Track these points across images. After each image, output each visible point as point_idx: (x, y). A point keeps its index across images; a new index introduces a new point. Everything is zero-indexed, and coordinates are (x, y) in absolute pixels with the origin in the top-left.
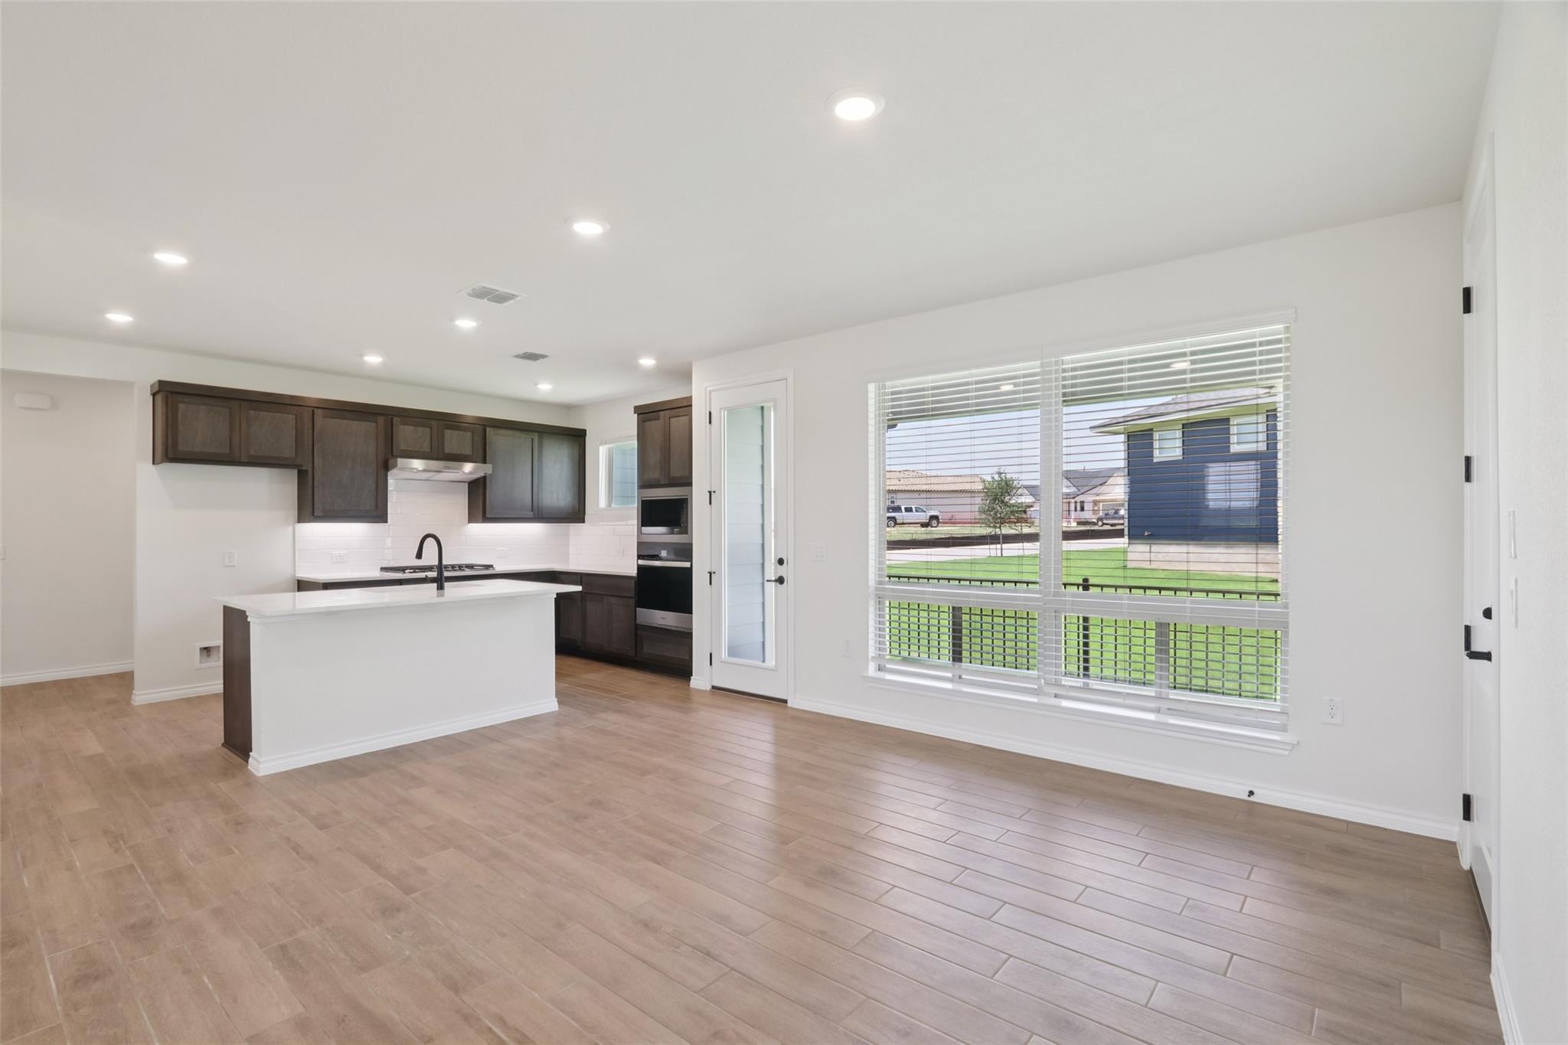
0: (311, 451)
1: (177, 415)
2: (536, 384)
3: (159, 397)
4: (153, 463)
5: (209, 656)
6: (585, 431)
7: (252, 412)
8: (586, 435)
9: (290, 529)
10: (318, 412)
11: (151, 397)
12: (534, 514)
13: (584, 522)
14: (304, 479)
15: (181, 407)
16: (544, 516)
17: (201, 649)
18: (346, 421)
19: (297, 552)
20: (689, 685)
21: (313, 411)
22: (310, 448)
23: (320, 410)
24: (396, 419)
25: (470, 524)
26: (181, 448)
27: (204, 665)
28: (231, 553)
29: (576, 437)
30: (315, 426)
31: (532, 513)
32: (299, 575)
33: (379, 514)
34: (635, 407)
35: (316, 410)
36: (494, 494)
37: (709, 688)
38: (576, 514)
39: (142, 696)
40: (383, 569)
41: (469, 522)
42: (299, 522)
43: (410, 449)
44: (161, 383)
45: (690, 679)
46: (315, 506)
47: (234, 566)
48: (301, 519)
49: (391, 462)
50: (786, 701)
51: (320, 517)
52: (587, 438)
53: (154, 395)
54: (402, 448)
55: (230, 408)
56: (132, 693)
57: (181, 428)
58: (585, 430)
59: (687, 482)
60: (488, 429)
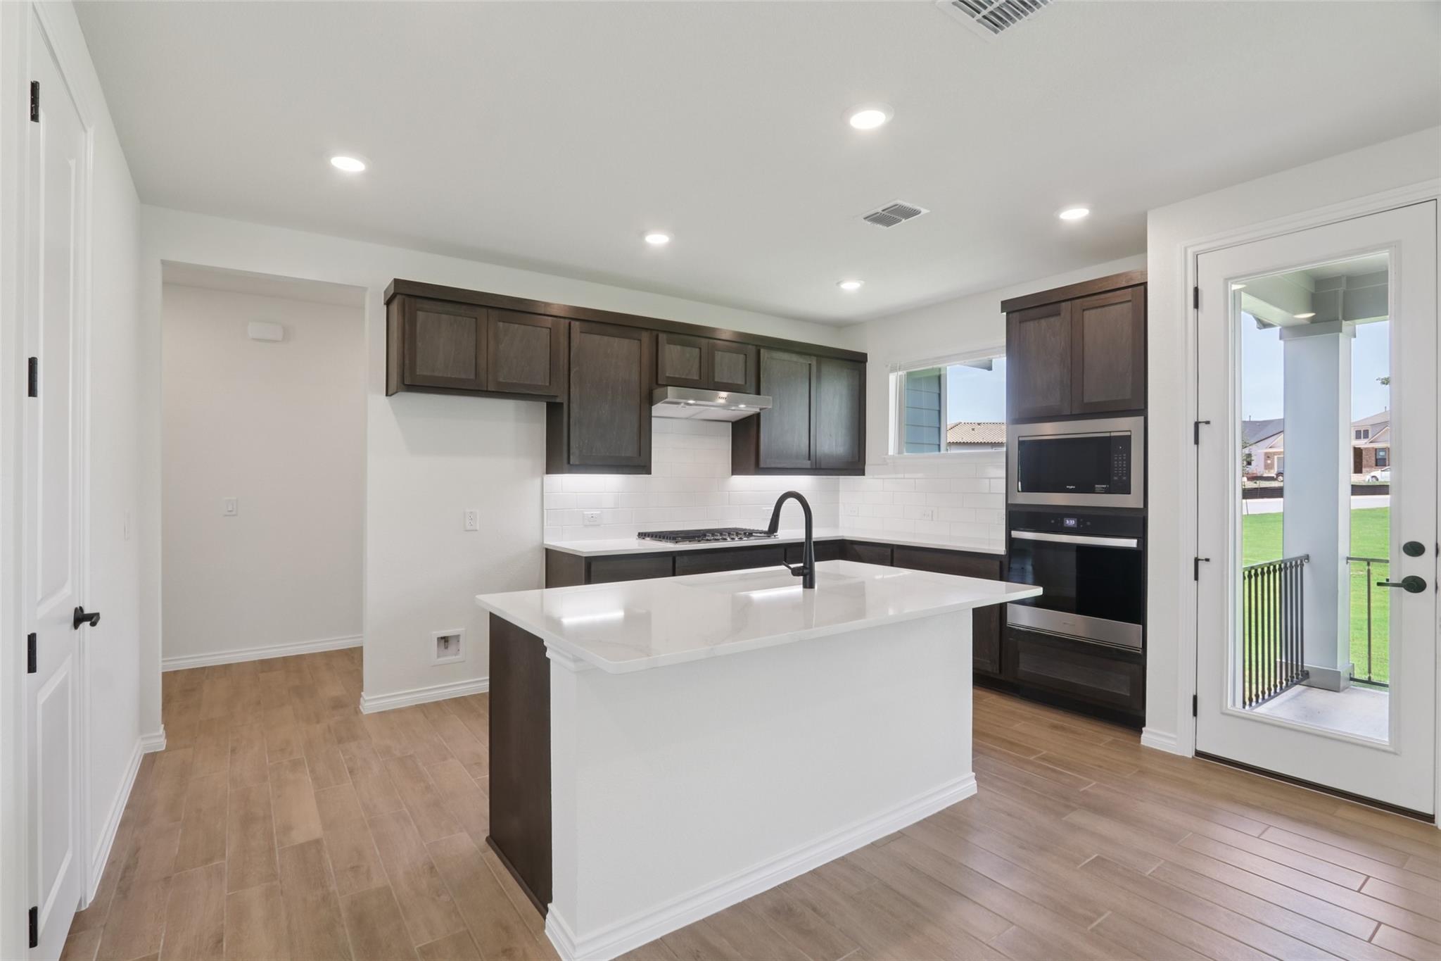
0: (566, 376)
1: (416, 326)
2: (838, 283)
3: (395, 307)
4: (387, 395)
5: (446, 648)
6: (865, 356)
7: (501, 324)
8: (867, 361)
9: (537, 482)
10: (575, 325)
11: (385, 307)
12: (811, 464)
13: (864, 474)
14: (555, 413)
15: (420, 315)
16: (822, 467)
17: (438, 638)
18: (606, 338)
19: (545, 511)
20: (1140, 741)
21: (570, 324)
22: (566, 373)
23: (577, 323)
24: (662, 337)
25: (734, 476)
26: (422, 371)
27: (443, 660)
28: (471, 513)
29: (855, 363)
30: (572, 344)
31: (809, 462)
32: (548, 543)
33: (638, 463)
34: (1002, 302)
35: (573, 323)
36: (768, 437)
37: (1190, 754)
38: (854, 464)
39: (372, 702)
40: (642, 535)
41: (733, 473)
42: (548, 472)
43: (677, 376)
44: (397, 282)
45: (1141, 732)
46: (571, 452)
47: (476, 530)
48: (550, 470)
49: (658, 392)
50: (1430, 818)
51: (576, 465)
52: (868, 365)
53: (388, 303)
54: (667, 375)
55: (476, 319)
56: (361, 696)
57: (419, 344)
58: (866, 354)
59: (1139, 408)
60: (762, 351)
